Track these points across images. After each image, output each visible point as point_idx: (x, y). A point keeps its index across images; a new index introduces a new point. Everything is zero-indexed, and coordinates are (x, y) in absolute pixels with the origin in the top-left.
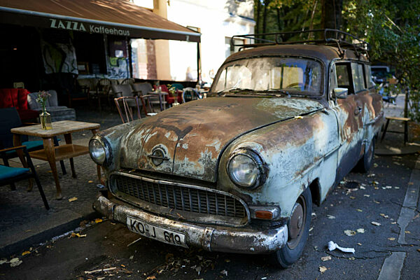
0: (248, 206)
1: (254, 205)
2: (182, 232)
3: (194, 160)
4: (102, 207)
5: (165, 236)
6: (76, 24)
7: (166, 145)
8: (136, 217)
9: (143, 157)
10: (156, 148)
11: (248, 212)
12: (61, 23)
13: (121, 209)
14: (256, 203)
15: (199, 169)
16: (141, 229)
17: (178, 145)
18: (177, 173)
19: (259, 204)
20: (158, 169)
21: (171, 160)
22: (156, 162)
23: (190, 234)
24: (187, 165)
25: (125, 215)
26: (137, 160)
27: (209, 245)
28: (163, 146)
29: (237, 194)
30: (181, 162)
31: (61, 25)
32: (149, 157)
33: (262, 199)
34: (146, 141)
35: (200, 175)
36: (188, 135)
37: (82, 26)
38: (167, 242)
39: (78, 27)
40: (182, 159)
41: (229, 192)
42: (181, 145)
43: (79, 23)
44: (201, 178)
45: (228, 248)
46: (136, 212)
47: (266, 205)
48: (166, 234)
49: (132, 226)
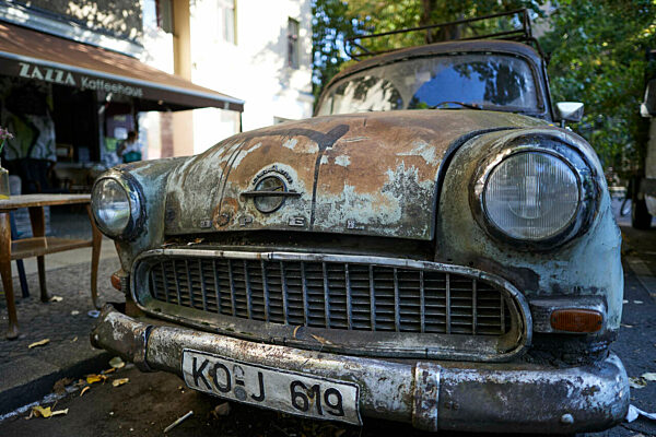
0: (527, 298)
1: (543, 296)
2: (347, 379)
3: (370, 190)
4: (117, 335)
5: (294, 395)
6: (60, 74)
7: (291, 163)
8: (209, 350)
9: (229, 200)
10: (264, 173)
11: (528, 315)
12: (36, 71)
13: (167, 333)
14: (549, 291)
15: (385, 209)
16: (222, 380)
17: (324, 160)
18: (325, 226)
19: (557, 293)
20: (272, 221)
21: (308, 196)
22: (264, 207)
23: (371, 383)
24: (352, 203)
25: (176, 350)
26: (212, 211)
27: (434, 413)
28: (281, 166)
29: (496, 268)
30: (334, 199)
31: (37, 73)
32: (246, 196)
33: (567, 279)
34: (235, 165)
35: (389, 226)
36: (341, 140)
37: (69, 76)
38: (298, 412)
39: (64, 78)
40: (338, 189)
41: (471, 265)
42: (331, 159)
43: (66, 72)
44: (392, 232)
45: (493, 419)
46: (206, 340)
47: (576, 294)
48: (298, 389)
49: (197, 374)
